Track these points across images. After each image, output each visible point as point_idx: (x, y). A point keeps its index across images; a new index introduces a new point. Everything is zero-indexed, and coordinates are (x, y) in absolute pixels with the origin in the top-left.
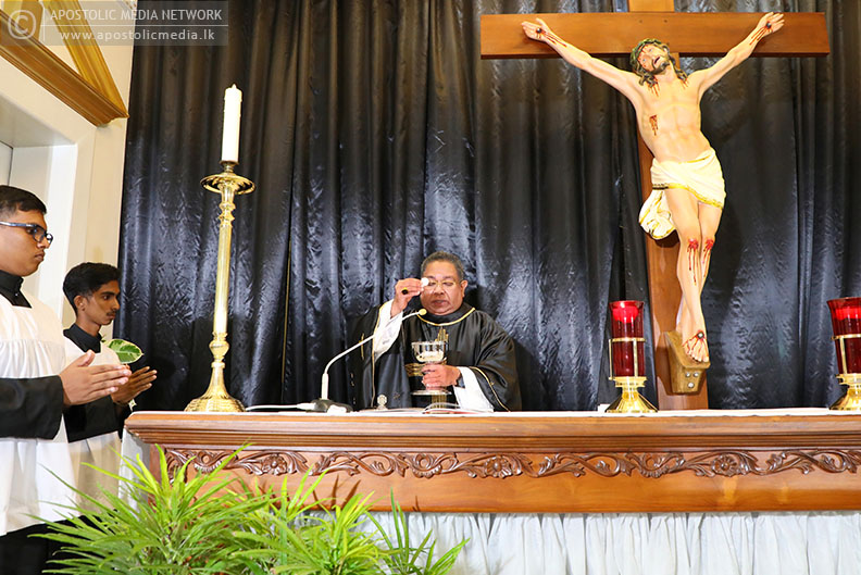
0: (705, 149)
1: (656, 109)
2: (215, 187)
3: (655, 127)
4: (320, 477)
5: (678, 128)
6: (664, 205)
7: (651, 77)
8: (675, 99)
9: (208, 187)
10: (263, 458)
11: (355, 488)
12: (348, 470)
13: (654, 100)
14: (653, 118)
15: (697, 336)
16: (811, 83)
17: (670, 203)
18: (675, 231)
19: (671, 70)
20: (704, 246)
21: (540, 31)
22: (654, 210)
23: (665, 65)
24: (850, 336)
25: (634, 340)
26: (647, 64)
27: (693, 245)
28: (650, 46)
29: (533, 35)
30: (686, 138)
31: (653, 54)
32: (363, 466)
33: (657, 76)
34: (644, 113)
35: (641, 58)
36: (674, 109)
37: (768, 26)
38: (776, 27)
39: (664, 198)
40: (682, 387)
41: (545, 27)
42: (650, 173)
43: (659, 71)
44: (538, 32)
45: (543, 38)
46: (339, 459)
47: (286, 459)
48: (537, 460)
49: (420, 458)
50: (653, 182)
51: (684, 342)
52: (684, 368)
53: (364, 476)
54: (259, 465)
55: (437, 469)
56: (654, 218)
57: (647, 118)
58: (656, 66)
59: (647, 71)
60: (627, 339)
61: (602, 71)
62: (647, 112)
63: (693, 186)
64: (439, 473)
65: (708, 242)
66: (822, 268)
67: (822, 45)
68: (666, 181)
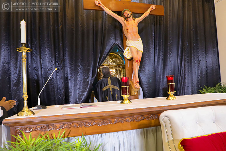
0: (139, 38)
1: (128, 27)
2: (20, 50)
3: (128, 32)
4: (60, 130)
5: (133, 32)
6: (129, 51)
7: (127, 19)
8: (132, 25)
9: (18, 51)
10: (44, 127)
11: (70, 132)
12: (67, 128)
13: (128, 25)
14: (127, 29)
15: (137, 82)
16: (158, 20)
17: (131, 50)
18: (132, 58)
19: (131, 18)
20: (139, 61)
21: (99, 4)
22: (127, 52)
23: (130, 16)
24: (171, 84)
25: (127, 86)
26: (126, 16)
27: (137, 61)
28: (127, 11)
29: (98, 5)
30: (135, 35)
31: (128, 13)
32: (72, 126)
33: (128, 19)
34: (125, 28)
35: (125, 14)
36: (132, 28)
37: (152, 8)
38: (154, 8)
39: (130, 49)
40: (133, 94)
41: (101, 3)
42: (126, 43)
43: (129, 18)
44: (98, 4)
45: (100, 5)
46: (65, 125)
47: (51, 126)
48: (113, 120)
49: (86, 123)
50: (127, 45)
51: (134, 83)
52: (134, 90)
53: (72, 129)
54: (44, 129)
55: (90, 125)
56: (127, 54)
57: (126, 29)
58: (128, 16)
59: (125, 17)
60: (125, 86)
61: (115, 16)
62: (126, 27)
63: (136, 47)
64: (91, 126)
65: (140, 60)
66: (159, 64)
67: (163, 14)
68: (131, 45)
